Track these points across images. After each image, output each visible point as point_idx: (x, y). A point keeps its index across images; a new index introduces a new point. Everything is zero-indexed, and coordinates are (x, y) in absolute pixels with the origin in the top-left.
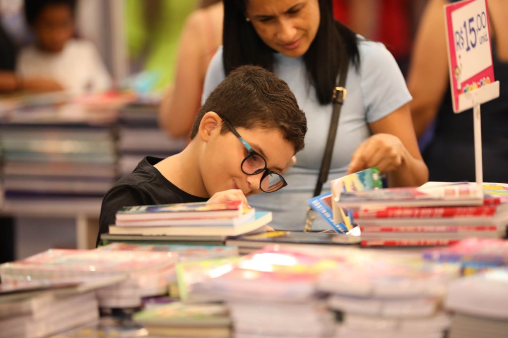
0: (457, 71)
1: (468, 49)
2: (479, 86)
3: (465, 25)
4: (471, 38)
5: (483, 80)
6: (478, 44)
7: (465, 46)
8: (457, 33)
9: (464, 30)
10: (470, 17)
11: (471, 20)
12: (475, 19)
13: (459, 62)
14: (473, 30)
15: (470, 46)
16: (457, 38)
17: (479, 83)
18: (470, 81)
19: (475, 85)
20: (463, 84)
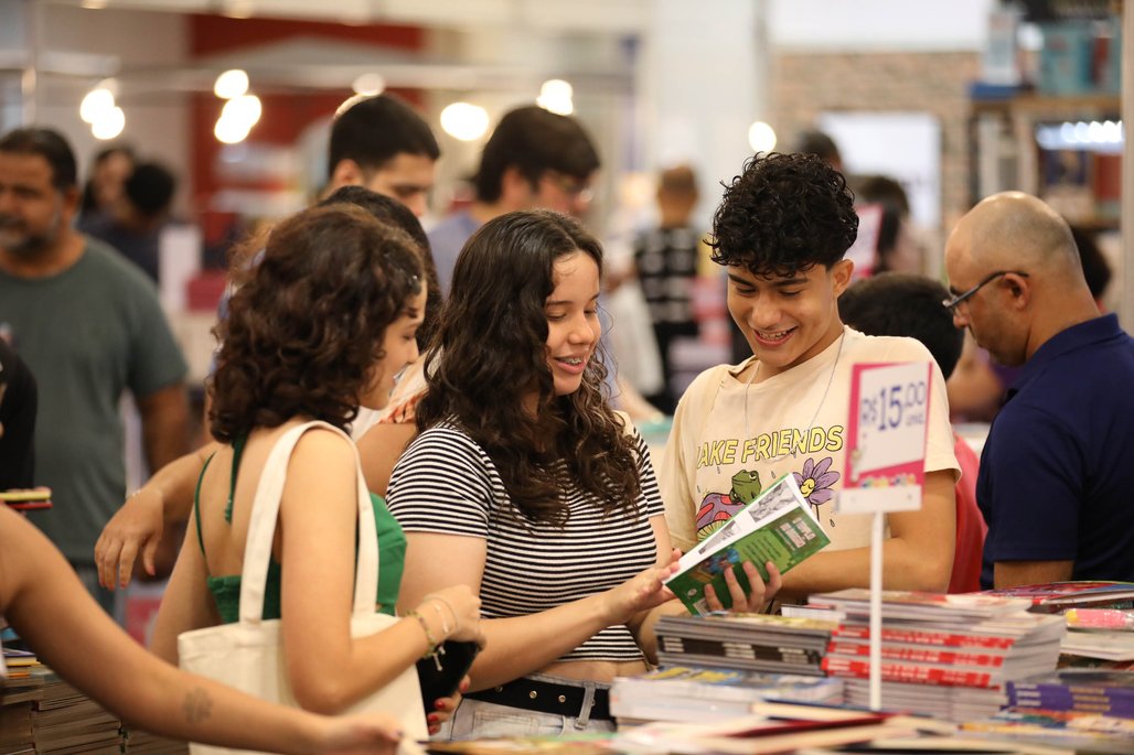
0: (855, 454)
1: (883, 428)
2: (892, 484)
3: (883, 394)
4: (893, 413)
5: (903, 477)
6: (903, 424)
7: (878, 422)
8: (866, 401)
9: (879, 400)
10: (896, 384)
11: (897, 389)
12: (904, 389)
13: (861, 442)
14: (895, 403)
15: (887, 423)
16: (864, 409)
17: (893, 480)
18: (877, 473)
19: (884, 480)
20: (864, 475)
